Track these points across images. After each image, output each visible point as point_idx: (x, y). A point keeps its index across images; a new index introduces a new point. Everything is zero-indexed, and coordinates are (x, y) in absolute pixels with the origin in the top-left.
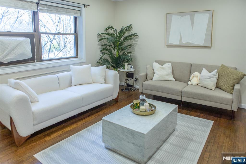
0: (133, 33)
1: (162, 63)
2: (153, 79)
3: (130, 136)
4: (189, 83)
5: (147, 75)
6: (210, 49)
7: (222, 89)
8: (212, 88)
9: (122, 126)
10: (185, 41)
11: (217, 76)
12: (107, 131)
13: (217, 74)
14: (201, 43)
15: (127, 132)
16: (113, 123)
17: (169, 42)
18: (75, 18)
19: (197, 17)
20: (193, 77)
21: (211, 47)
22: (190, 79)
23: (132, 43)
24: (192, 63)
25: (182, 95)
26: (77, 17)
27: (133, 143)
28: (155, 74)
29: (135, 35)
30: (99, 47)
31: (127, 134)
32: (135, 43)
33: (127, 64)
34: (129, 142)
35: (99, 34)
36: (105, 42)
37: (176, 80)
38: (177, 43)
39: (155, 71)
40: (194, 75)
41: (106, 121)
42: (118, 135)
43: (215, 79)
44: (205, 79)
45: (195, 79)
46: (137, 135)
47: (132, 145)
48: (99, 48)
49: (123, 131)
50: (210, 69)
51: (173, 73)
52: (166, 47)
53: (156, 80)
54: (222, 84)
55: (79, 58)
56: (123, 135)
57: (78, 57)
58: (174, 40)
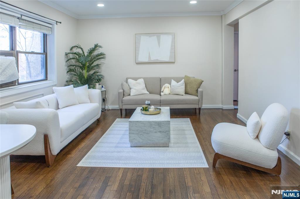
0: (100, 52)
1: (136, 79)
2: (131, 94)
3: (158, 127)
4: (162, 94)
5: (124, 92)
6: (174, 64)
7: (189, 93)
8: (183, 94)
9: (150, 121)
10: (153, 58)
11: (184, 84)
12: (134, 131)
13: (184, 83)
14: (167, 60)
15: (154, 124)
16: (141, 121)
17: (139, 60)
18: (45, 36)
19: (163, 37)
20: (165, 88)
21: (174, 62)
22: (162, 91)
23: (99, 62)
24: (161, 77)
25: (161, 104)
26: (46, 35)
27: (160, 132)
28: (131, 90)
29: (102, 54)
30: (66, 67)
31: (154, 126)
32: (101, 63)
33: (98, 84)
34: (156, 132)
35: (66, 54)
36: (73, 62)
37: (150, 93)
38: (146, 60)
39: (131, 87)
40: (165, 86)
41: (134, 122)
42: (145, 130)
43: (184, 87)
44: (176, 88)
45: (166, 90)
46: (163, 123)
47: (159, 133)
48: (66, 69)
49: (150, 125)
50: (178, 80)
51: (146, 86)
52: (136, 64)
53: (134, 94)
54: (189, 90)
55: (49, 81)
56: (151, 128)
57: (47, 80)
58: (142, 58)
